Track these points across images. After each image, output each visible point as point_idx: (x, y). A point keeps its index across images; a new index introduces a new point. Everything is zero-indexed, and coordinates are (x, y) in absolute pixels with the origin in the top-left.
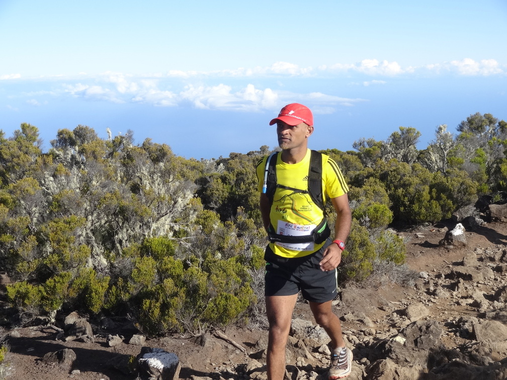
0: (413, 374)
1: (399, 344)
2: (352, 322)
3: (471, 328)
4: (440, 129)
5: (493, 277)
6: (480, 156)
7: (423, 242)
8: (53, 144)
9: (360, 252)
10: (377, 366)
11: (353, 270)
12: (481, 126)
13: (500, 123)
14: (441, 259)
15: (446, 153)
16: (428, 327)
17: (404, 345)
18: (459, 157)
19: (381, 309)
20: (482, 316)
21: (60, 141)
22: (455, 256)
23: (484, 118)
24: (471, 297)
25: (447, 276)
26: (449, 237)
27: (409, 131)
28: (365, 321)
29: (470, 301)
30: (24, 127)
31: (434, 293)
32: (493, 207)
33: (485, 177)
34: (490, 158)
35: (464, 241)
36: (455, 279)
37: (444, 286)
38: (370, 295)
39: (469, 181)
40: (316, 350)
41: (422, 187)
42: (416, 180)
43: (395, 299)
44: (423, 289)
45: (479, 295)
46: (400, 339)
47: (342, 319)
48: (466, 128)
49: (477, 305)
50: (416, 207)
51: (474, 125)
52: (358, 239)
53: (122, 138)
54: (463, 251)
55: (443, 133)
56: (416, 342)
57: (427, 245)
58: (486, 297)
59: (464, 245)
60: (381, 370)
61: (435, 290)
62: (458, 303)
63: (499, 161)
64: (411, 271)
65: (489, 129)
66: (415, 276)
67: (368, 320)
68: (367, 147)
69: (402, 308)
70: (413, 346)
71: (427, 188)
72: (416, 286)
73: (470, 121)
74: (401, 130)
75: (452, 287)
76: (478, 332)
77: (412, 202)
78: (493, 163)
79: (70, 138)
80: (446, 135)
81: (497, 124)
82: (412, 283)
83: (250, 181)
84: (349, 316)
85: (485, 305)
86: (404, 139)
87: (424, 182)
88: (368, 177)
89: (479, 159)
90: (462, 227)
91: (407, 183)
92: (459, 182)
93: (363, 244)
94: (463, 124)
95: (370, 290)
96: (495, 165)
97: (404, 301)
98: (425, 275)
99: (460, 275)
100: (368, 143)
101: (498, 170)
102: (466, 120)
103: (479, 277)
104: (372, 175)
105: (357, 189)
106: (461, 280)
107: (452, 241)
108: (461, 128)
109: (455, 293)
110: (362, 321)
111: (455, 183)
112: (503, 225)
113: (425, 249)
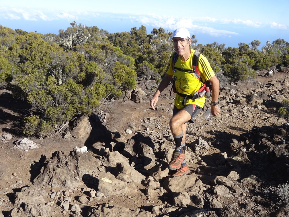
0: (260, 102)
1: (255, 96)
2: (240, 91)
3: (274, 97)
4: (268, 42)
5: (280, 86)
6: (279, 52)
7: (259, 75)
8: (151, 32)
9: (245, 72)
10: (251, 98)
11: (242, 77)
12: (280, 43)
13: (286, 43)
14: (264, 80)
15: (268, 50)
16: (264, 93)
17: (257, 96)
18: (272, 51)
19: (248, 89)
20: (277, 95)
21: (154, 32)
22: (268, 79)
23: (281, 41)
24: (274, 90)
25: (266, 84)
26: (268, 74)
27: (257, 41)
28: (243, 91)
29: (274, 91)
30: (142, 26)
31: (263, 88)
32: (282, 68)
33: (280, 59)
34: (282, 53)
35: (272, 76)
36: (269, 85)
37: (266, 87)
38: (244, 85)
39: (276, 58)
40: (231, 95)
41: (261, 58)
42: (259, 56)
43: (251, 87)
44: (259, 86)
45: (276, 90)
46: (256, 95)
47: (237, 90)
48: (275, 43)
49: (275, 92)
50: (258, 64)
51: (278, 42)
52: (245, 68)
53: (171, 33)
54: (271, 79)
55: (268, 43)
56: (260, 96)
57: (260, 75)
58: (278, 90)
59: (272, 77)
60: (252, 99)
61: (263, 87)
62: (270, 91)
63: (285, 54)
64: (256, 81)
65: (282, 44)
66: (257, 82)
67: (244, 91)
68: (242, 45)
69: (254, 90)
70: (259, 97)
71: (262, 59)
72: (257, 85)
73: (277, 41)
74: (255, 41)
75: (268, 87)
76: (276, 97)
77: (257, 63)
78: (283, 55)
79: (157, 31)
80: (269, 44)
81: (285, 43)
82: (256, 84)
83: (206, 51)
84: (239, 89)
85: (278, 92)
86: (255, 44)
87: (262, 57)
88: (244, 54)
89: (279, 53)
90: (272, 71)
91: (256, 56)
92: (272, 58)
93: (246, 70)
94: (274, 42)
95: (244, 84)
96: (283, 56)
97: (254, 88)
98: (260, 83)
99: (270, 84)
100: (243, 44)
101: (284, 57)
102: (275, 41)
103: (276, 85)
104: (245, 53)
105: (241, 57)
106: (271, 85)
107: (268, 75)
108: (273, 43)
109: (269, 89)
110: (242, 91)
111: (271, 59)
112: (284, 73)
113: (260, 77)
